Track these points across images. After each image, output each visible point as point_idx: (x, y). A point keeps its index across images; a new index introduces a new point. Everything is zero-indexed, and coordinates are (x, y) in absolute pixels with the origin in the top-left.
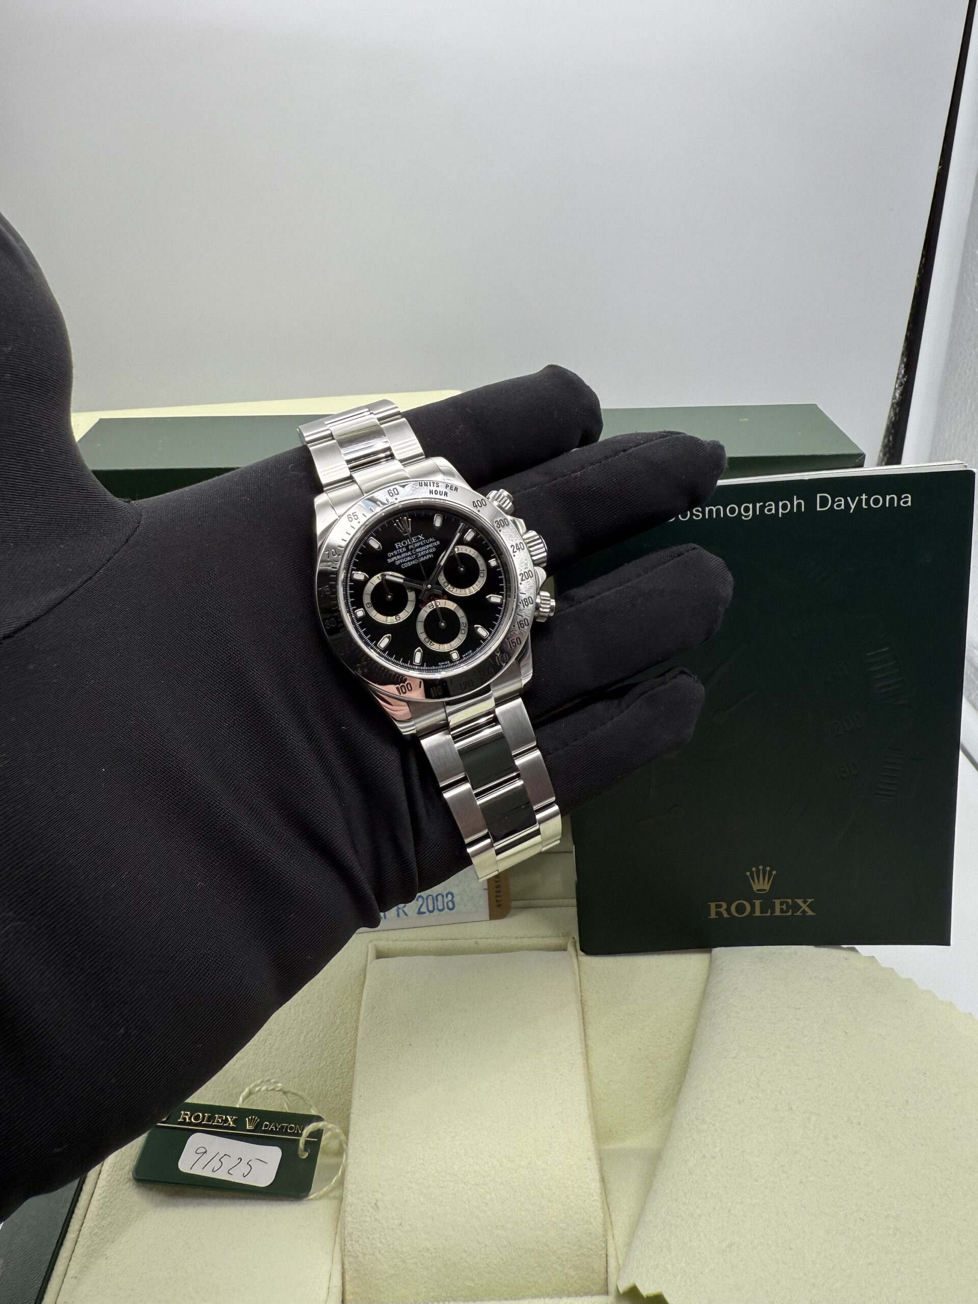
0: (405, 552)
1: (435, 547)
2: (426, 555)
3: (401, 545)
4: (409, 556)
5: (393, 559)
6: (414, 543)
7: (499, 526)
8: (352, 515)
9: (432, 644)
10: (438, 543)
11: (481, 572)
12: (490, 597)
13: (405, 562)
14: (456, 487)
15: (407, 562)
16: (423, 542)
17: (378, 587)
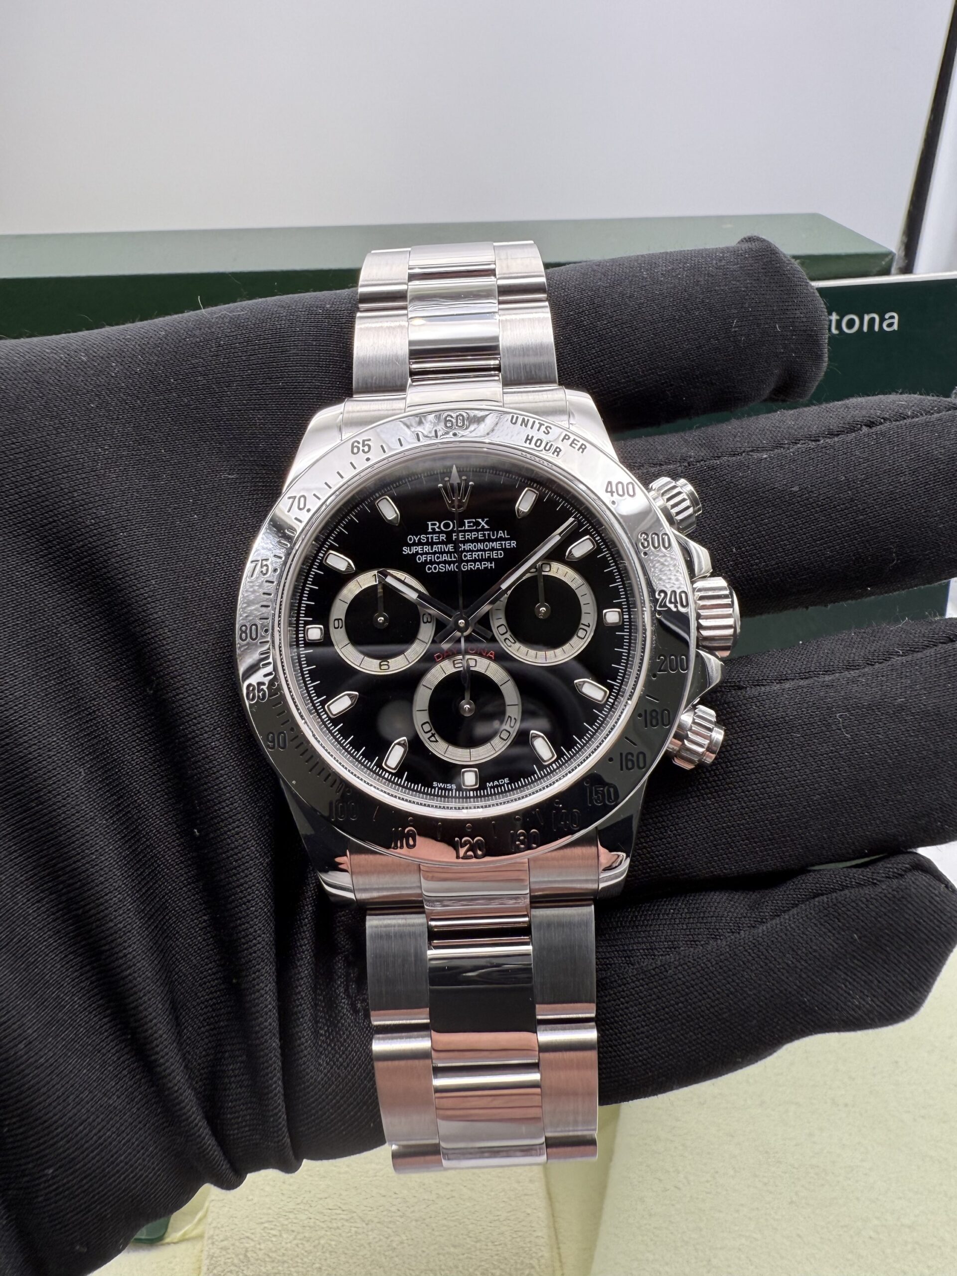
0: (442, 543)
1: (505, 550)
2: (480, 561)
3: (439, 527)
4: (449, 552)
5: (414, 549)
6: (465, 531)
7: (646, 544)
8: (361, 442)
9: (433, 739)
10: (512, 544)
11: (582, 626)
12: (581, 684)
13: (435, 562)
14: (582, 444)
16: (484, 535)
17: (367, 594)
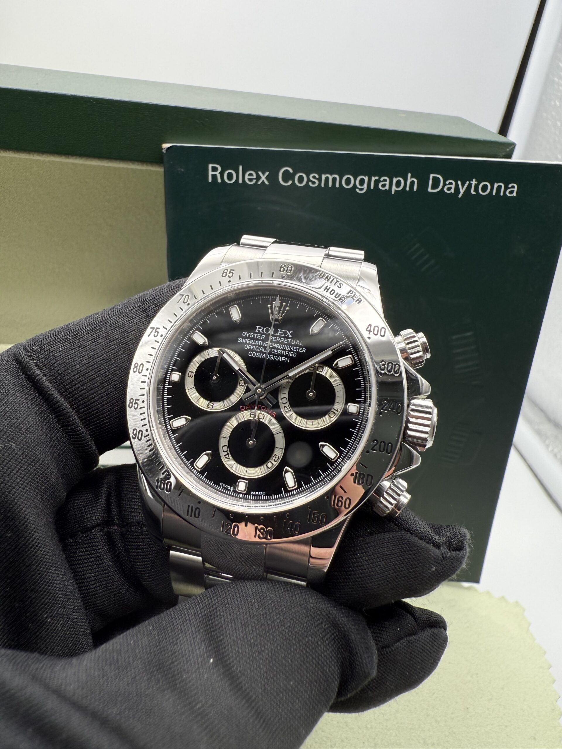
0: (262, 340)
1: (298, 353)
2: (282, 356)
3: (262, 331)
4: (264, 347)
6: (277, 336)
7: (383, 368)
10: (304, 350)
11: (333, 410)
12: (323, 446)
13: (255, 351)
14: (360, 298)
15: (257, 352)
